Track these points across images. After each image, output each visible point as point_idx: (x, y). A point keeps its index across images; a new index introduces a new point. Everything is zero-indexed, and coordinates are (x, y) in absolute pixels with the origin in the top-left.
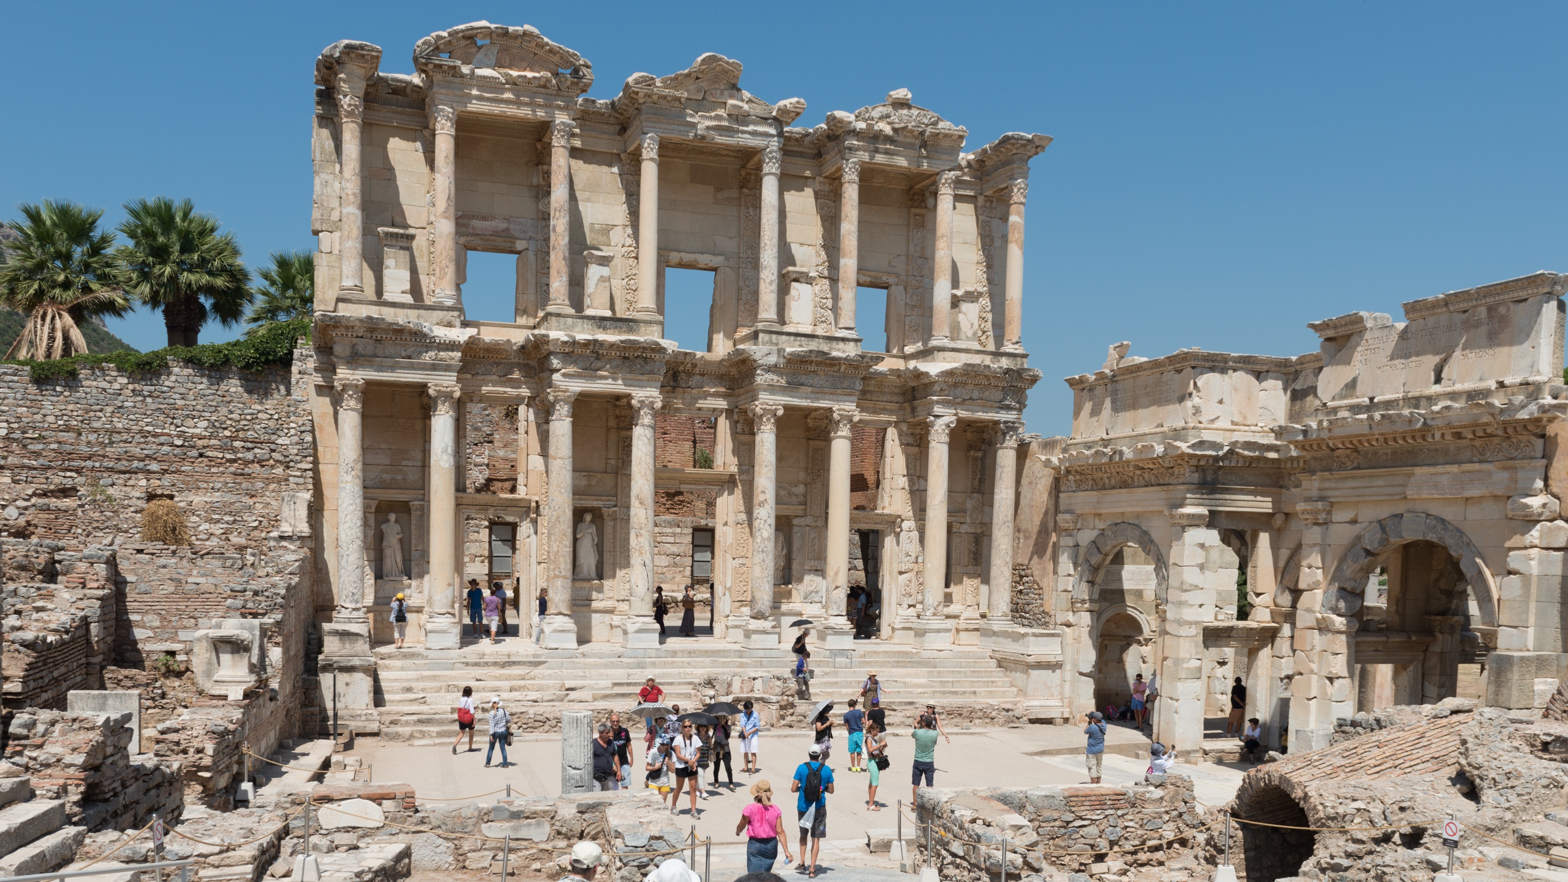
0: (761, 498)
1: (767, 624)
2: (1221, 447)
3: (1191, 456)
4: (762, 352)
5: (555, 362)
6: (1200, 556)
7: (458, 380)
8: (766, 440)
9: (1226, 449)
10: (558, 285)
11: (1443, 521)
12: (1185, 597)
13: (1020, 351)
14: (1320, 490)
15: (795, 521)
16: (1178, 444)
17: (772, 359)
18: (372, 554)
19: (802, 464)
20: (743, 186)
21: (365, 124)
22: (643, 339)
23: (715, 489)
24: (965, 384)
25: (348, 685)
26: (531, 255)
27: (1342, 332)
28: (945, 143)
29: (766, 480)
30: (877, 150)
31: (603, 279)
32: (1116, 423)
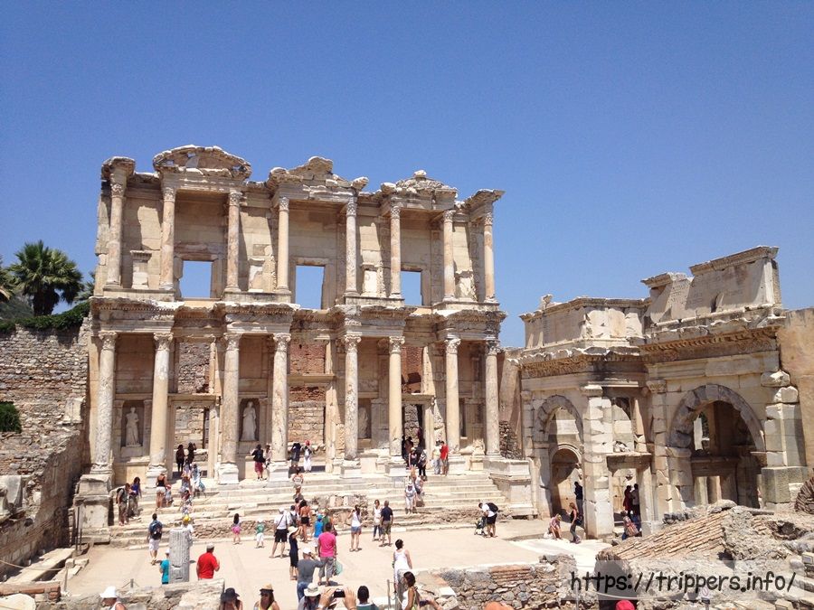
0: (349, 389)
1: (354, 463)
2: (605, 350)
3: (588, 356)
4: (348, 308)
5: (228, 319)
6: (600, 414)
7: (171, 331)
8: (352, 357)
9: (608, 351)
10: (232, 277)
11: (727, 389)
12: (593, 438)
13: (495, 302)
14: (659, 373)
15: (373, 401)
16: (579, 349)
17: (354, 312)
18: (119, 432)
19: (376, 368)
20: (338, 222)
21: (128, 198)
22: (278, 304)
23: (325, 385)
24: (464, 321)
25: (92, 512)
26: (220, 262)
27: (660, 284)
28: (446, 197)
29: (352, 379)
30: (409, 202)
31: (258, 273)
32: (547, 339)
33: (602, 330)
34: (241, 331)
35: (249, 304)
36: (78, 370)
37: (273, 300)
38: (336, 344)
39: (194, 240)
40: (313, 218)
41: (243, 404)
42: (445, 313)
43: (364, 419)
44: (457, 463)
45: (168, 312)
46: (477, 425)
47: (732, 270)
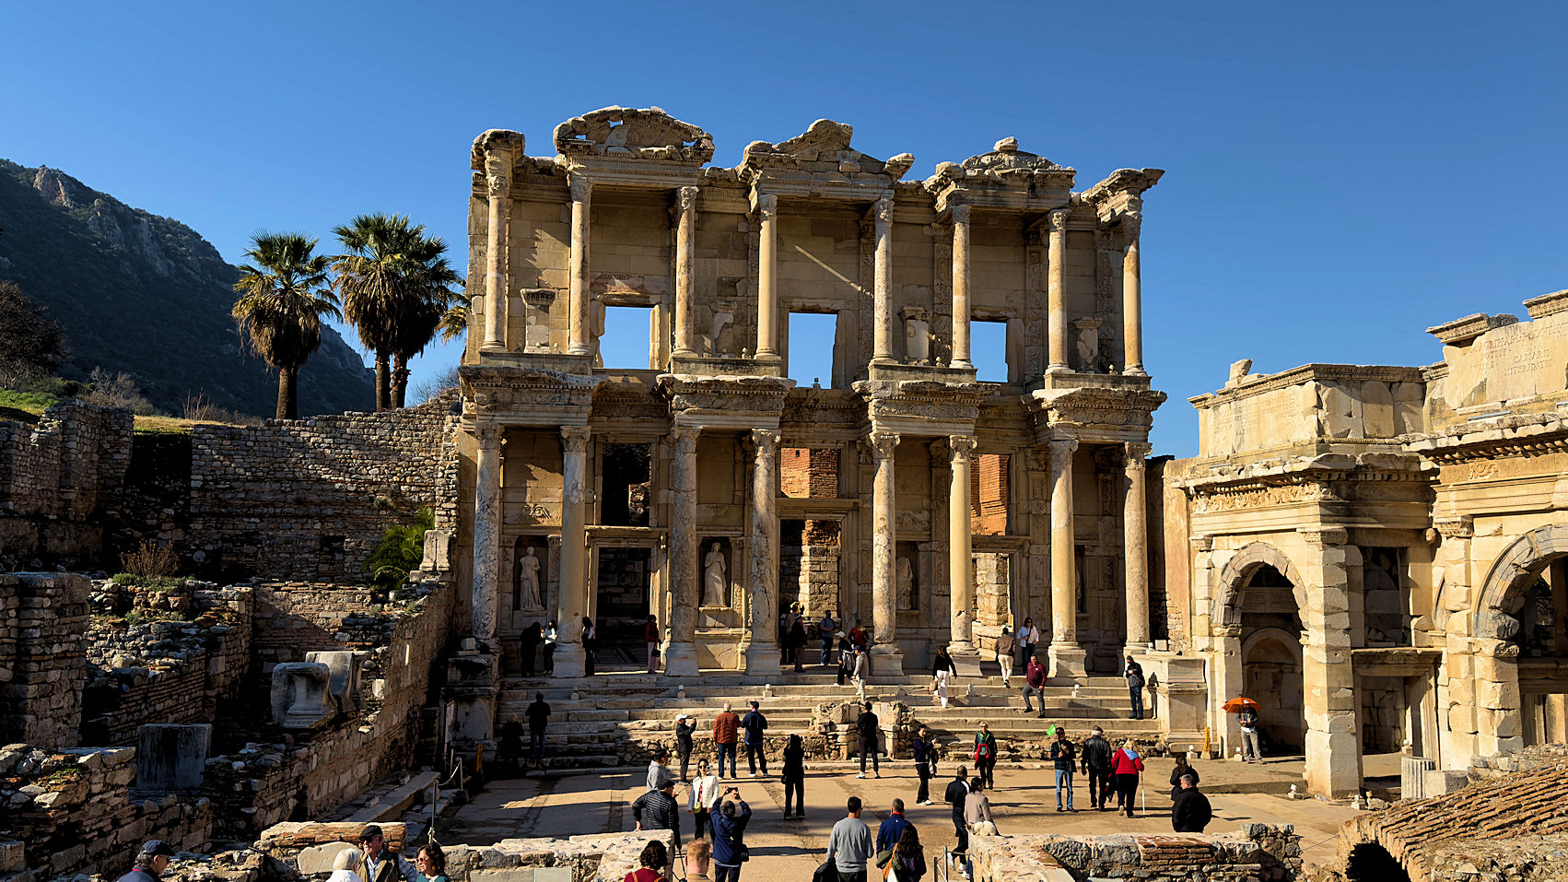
0: (880, 524)
1: (889, 651)
2: (1353, 461)
3: (1321, 471)
4: (877, 385)
6: (1340, 576)
7: (589, 423)
9: (1359, 463)
10: (683, 332)
13: (1142, 374)
14: (1458, 502)
15: (921, 547)
16: (1303, 458)
17: (887, 393)
18: (510, 587)
19: (926, 491)
20: (861, 235)
21: (515, 201)
22: (762, 378)
24: (1085, 408)
25: (467, 714)
26: (663, 307)
27: (1464, 334)
28: (1054, 183)
29: (885, 507)
30: (986, 195)
31: (726, 326)
32: (1242, 441)
33: (1347, 423)
34: (703, 423)
35: (710, 378)
36: (443, 485)
37: (751, 371)
38: (858, 447)
39: (623, 271)
40: (818, 230)
41: (705, 546)
42: (1048, 395)
43: (906, 575)
45: (583, 391)
46: (1108, 593)
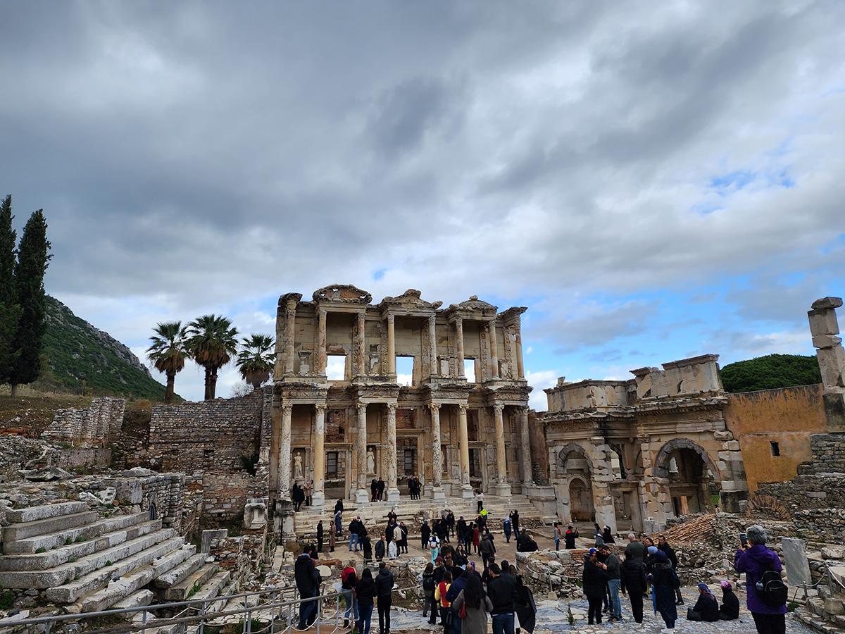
0: (436, 439)
2: (605, 414)
3: (595, 418)
4: (432, 385)
5: (360, 393)
6: (604, 456)
7: (326, 402)
8: (436, 417)
9: (607, 415)
10: (361, 366)
11: (691, 441)
13: (525, 380)
14: (643, 429)
15: (448, 446)
16: (588, 413)
17: (436, 388)
19: (448, 424)
20: (423, 328)
23: (417, 436)
24: (506, 392)
26: (350, 356)
27: (642, 373)
28: (491, 311)
29: (437, 432)
30: (467, 315)
32: (564, 406)
33: (602, 400)
34: (368, 401)
35: (372, 384)
37: (386, 381)
38: (425, 408)
39: (335, 342)
40: (407, 327)
42: (494, 388)
44: (506, 488)
45: (324, 390)
46: (515, 462)
47: (690, 367)
